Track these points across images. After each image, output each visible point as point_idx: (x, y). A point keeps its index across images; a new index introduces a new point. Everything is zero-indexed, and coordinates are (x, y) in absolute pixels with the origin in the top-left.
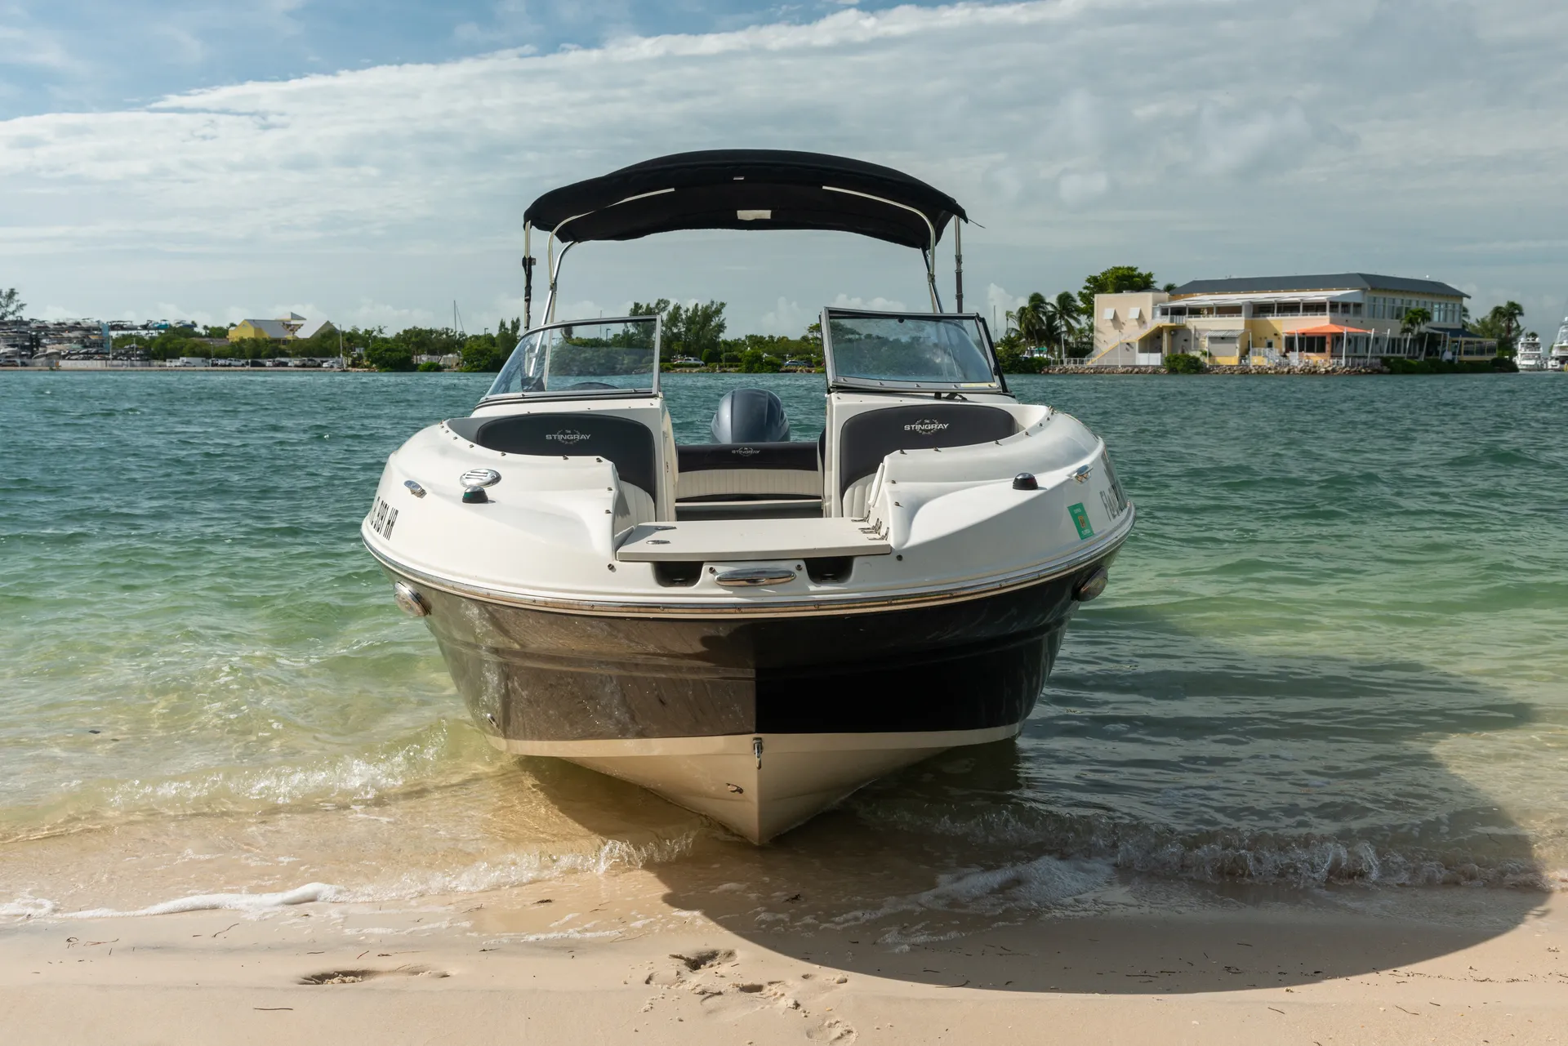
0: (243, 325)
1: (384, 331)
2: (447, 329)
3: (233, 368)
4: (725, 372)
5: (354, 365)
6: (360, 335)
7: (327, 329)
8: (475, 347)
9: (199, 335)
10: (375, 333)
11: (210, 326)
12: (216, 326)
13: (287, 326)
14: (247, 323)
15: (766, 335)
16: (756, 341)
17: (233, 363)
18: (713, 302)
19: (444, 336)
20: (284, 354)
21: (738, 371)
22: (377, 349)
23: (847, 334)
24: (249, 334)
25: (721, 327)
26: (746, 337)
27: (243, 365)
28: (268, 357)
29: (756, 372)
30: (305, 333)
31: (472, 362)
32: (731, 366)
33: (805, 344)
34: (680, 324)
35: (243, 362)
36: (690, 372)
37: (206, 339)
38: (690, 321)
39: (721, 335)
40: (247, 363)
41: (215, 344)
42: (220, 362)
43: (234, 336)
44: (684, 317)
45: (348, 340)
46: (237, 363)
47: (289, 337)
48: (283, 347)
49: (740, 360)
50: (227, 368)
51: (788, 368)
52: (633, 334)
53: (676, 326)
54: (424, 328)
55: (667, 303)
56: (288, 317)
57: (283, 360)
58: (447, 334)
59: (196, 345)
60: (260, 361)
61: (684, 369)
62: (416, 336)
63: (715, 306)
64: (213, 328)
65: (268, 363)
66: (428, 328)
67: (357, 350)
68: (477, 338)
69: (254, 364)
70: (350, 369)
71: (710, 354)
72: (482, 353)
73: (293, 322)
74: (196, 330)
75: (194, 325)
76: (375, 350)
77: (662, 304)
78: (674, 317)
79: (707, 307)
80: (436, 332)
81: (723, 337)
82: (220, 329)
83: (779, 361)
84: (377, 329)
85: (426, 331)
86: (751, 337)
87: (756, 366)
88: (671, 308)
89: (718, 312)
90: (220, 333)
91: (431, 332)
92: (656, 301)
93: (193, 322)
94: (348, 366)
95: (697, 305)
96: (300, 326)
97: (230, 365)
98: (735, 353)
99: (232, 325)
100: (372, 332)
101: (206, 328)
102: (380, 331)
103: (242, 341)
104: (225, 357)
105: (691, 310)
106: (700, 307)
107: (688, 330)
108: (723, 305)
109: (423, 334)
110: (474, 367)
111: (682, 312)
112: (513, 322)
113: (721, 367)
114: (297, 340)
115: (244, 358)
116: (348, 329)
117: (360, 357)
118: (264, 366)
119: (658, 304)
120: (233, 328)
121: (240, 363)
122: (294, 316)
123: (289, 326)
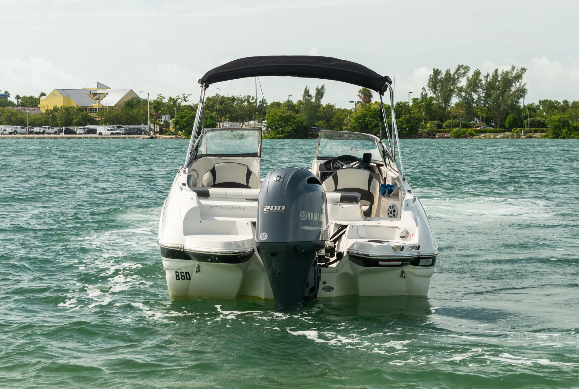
0: (53, 94)
1: (188, 98)
2: (249, 97)
3: (46, 135)
4: (531, 137)
5: (161, 132)
6: (164, 104)
7: (130, 98)
8: (280, 114)
9: (11, 104)
10: (179, 101)
11: (21, 96)
12: (28, 95)
13: (94, 95)
14: (56, 92)
15: (561, 101)
16: (550, 106)
17: (47, 130)
18: (513, 68)
19: (246, 103)
20: (93, 122)
21: (545, 137)
22: (184, 117)
24: (59, 103)
25: (522, 92)
26: (540, 102)
27: (55, 133)
28: (79, 124)
30: (110, 101)
31: (276, 128)
32: (536, 132)
34: (480, 90)
35: (56, 129)
36: (494, 138)
37: (20, 108)
38: (491, 86)
39: (521, 100)
40: (61, 131)
41: (29, 112)
42: (36, 129)
43: (45, 105)
44: (484, 82)
45: (155, 108)
46: (51, 131)
47: (95, 105)
48: (93, 115)
50: (41, 136)
52: (432, 98)
53: (475, 91)
54: (226, 96)
55: (467, 69)
56: (95, 86)
57: (92, 127)
58: (248, 102)
59: (13, 114)
60: (71, 128)
61: (488, 135)
62: (221, 103)
63: (515, 71)
64: (24, 97)
65: (79, 131)
66: (230, 96)
67: (163, 118)
68: (277, 105)
69: (67, 132)
70: (158, 135)
71: (515, 119)
72: (286, 120)
73: (99, 91)
74: (9, 99)
75: (7, 95)
76: (182, 117)
77: (462, 69)
78: (474, 84)
79: (507, 73)
80: (238, 99)
81: (523, 103)
82: (31, 98)
84: (182, 97)
85: (229, 99)
86: (543, 102)
87: (564, 131)
88: (470, 74)
89: (519, 77)
90: (33, 102)
91: (233, 99)
92: (456, 67)
93: (6, 92)
94: (155, 133)
95: (496, 71)
96: (105, 95)
97: (44, 133)
98: (538, 118)
99: (43, 94)
100: (177, 100)
101: (18, 97)
102: (185, 99)
103: (56, 109)
104: (39, 125)
105: (491, 75)
106: (500, 73)
107: (488, 95)
108: (523, 70)
109: (227, 102)
110: (278, 133)
111: (481, 77)
112: (318, 90)
113: (526, 133)
114: (102, 109)
115: (57, 125)
116: (153, 98)
117: (167, 124)
118: (75, 133)
119: (458, 69)
120: (43, 98)
121: (53, 131)
122: (100, 86)
123: (95, 94)
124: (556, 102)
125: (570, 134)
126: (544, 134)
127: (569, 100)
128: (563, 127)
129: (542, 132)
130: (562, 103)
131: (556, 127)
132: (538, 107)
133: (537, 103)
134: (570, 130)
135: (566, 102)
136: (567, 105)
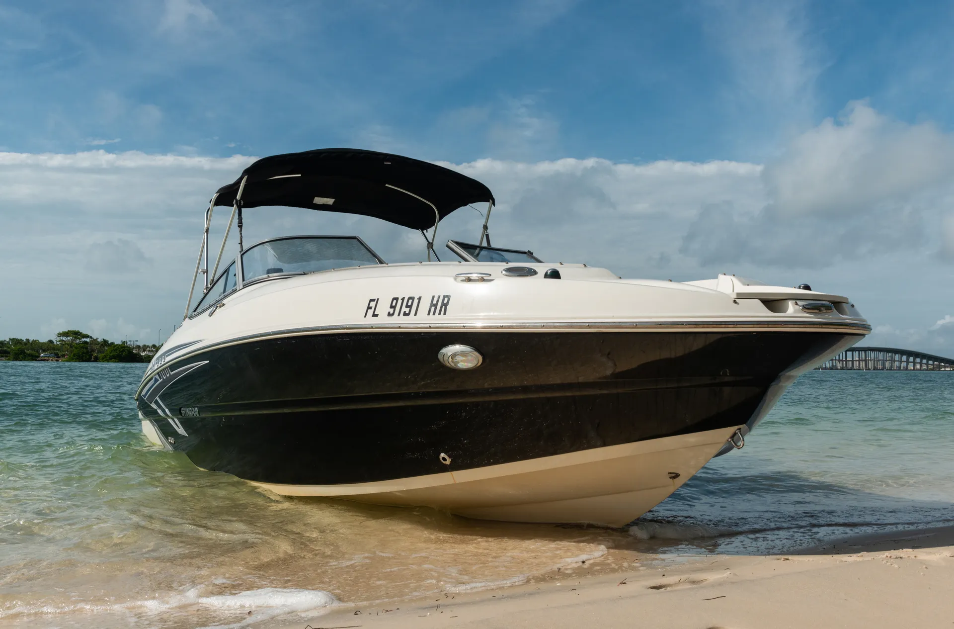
15: (24, 339)
23: (83, 337)
26: (10, 339)
29: (21, 360)
33: (51, 345)
49: (9, 353)
51: (43, 358)
83: (37, 354)
86: (12, 340)
87: (21, 356)
98: (5, 348)
124: (21, 340)
125: (25, 358)
126: (7, 358)
127: (30, 339)
128: (21, 354)
129: (7, 357)
130: (25, 341)
131: (16, 354)
132: (8, 342)
133: (8, 340)
134: (25, 356)
135: (28, 340)
136: (29, 342)
